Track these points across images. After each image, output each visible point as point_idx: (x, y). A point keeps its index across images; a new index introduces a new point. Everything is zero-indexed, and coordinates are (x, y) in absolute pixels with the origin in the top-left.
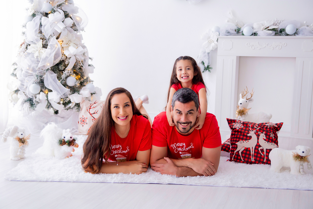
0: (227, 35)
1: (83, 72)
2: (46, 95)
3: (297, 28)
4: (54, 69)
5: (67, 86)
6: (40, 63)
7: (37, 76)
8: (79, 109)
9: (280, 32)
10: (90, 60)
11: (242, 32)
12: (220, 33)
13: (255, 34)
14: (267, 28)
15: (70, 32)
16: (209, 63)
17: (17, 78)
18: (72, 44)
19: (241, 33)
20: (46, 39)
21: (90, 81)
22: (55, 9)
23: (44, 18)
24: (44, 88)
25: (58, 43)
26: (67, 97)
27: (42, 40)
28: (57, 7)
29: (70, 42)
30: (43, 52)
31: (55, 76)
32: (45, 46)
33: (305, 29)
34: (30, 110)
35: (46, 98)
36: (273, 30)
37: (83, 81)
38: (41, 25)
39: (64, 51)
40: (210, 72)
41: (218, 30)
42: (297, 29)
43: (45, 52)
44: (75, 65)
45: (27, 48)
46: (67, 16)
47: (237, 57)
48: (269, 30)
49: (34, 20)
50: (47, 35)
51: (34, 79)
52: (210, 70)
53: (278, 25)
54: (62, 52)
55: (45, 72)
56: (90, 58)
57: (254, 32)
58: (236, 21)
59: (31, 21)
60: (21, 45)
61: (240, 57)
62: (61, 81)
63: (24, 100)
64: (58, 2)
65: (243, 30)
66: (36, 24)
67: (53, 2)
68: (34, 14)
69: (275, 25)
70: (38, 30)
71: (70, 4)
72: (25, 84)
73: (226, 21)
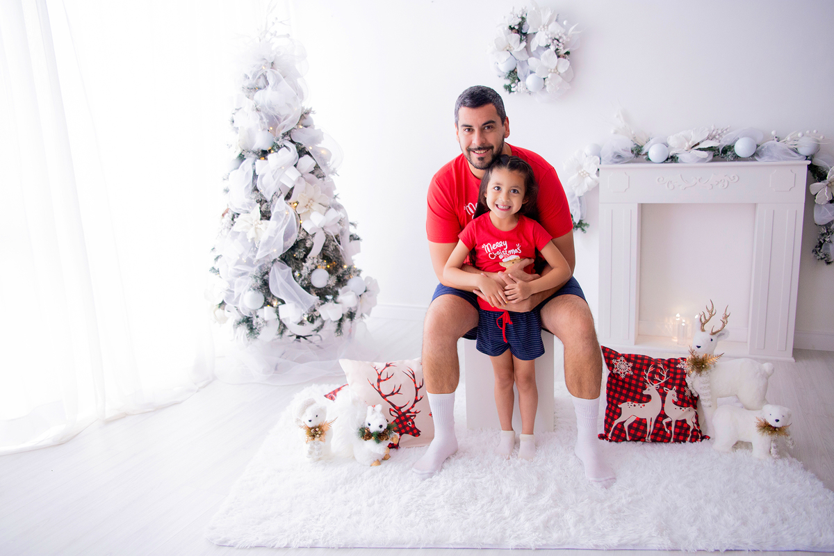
0: (616, 163)
1: (341, 256)
2: (275, 309)
3: (758, 143)
4: (286, 257)
5: (313, 287)
6: (259, 252)
7: (255, 277)
8: (341, 331)
9: (723, 153)
10: (353, 227)
11: (647, 154)
12: (602, 158)
13: (672, 159)
14: (696, 145)
15: (310, 182)
16: (582, 217)
17: (220, 277)
18: (315, 206)
19: (645, 157)
20: (266, 201)
21: (354, 272)
22: (278, 143)
23: (259, 162)
24: (270, 296)
25: (289, 207)
26: (315, 310)
27: (259, 205)
28: (283, 138)
29: (311, 201)
30: (263, 229)
31: (289, 271)
32: (266, 216)
33: (775, 145)
34: (249, 340)
35: (276, 317)
36: (710, 149)
37: (343, 274)
38: (255, 176)
39: (301, 222)
40: (585, 233)
41: (598, 153)
42: (758, 146)
43: (266, 228)
44: (324, 246)
45: (233, 219)
46: (302, 152)
47: (639, 204)
48: (700, 149)
49: (243, 167)
50: (268, 193)
51: (250, 282)
52: (585, 228)
53: (717, 139)
54: (297, 222)
55: (270, 266)
56: (352, 224)
57: (671, 154)
58: (632, 132)
59: (238, 168)
60: (223, 215)
61: (642, 204)
62: (300, 282)
63: (236, 320)
64: (284, 127)
65: (649, 149)
66: (247, 173)
67: (274, 129)
68: (241, 154)
69: (711, 138)
70: (251, 183)
71: (306, 127)
72: (236, 290)
73: (612, 132)
